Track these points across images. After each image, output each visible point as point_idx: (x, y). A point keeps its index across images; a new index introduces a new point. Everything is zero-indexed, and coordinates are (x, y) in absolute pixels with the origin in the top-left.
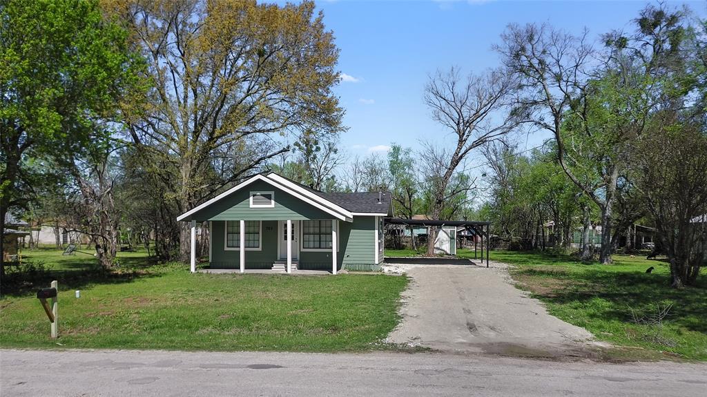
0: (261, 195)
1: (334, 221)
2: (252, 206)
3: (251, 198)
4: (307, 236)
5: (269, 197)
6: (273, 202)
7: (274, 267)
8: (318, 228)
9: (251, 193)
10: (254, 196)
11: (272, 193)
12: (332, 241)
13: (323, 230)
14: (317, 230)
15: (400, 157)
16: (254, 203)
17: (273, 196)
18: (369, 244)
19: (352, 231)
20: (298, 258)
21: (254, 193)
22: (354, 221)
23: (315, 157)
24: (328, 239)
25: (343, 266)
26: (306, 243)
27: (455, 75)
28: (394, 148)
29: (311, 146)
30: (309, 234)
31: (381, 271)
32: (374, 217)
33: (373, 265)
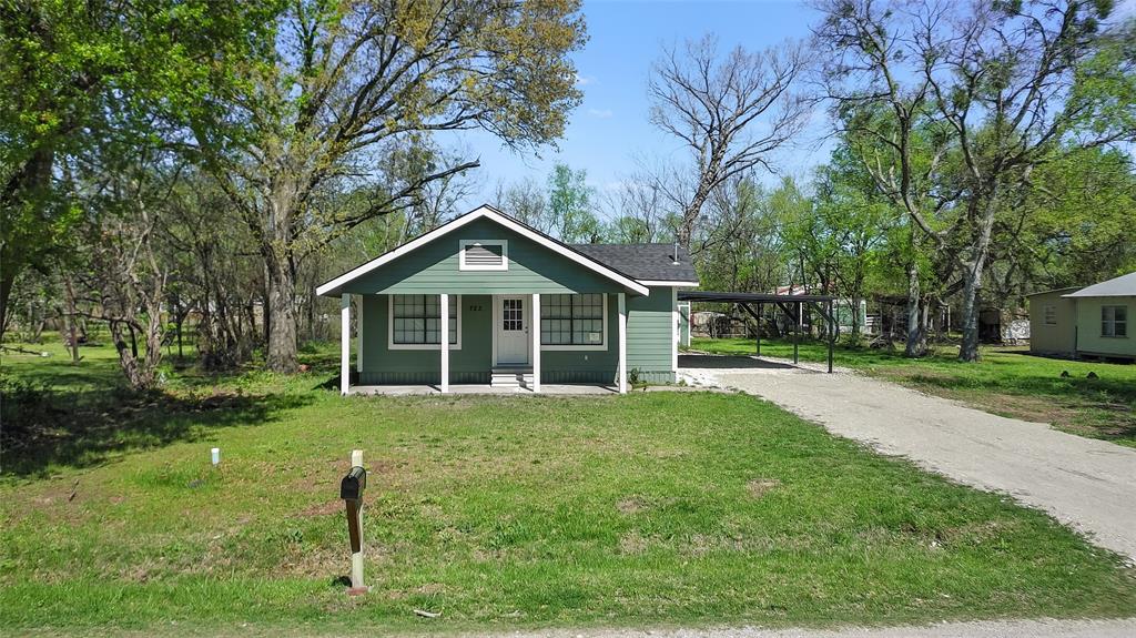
0: (483, 247)
1: (621, 295)
2: (463, 266)
3: (462, 253)
4: (546, 322)
5: (497, 251)
6: (505, 259)
7: (494, 380)
8: (568, 309)
9: (463, 243)
10: (468, 248)
11: (504, 244)
14: (568, 312)
16: (468, 261)
17: (505, 250)
18: (662, 336)
21: (469, 242)
24: (587, 327)
26: (545, 335)
28: (559, 170)
30: (552, 318)
31: (682, 383)
32: (670, 287)
33: (668, 372)
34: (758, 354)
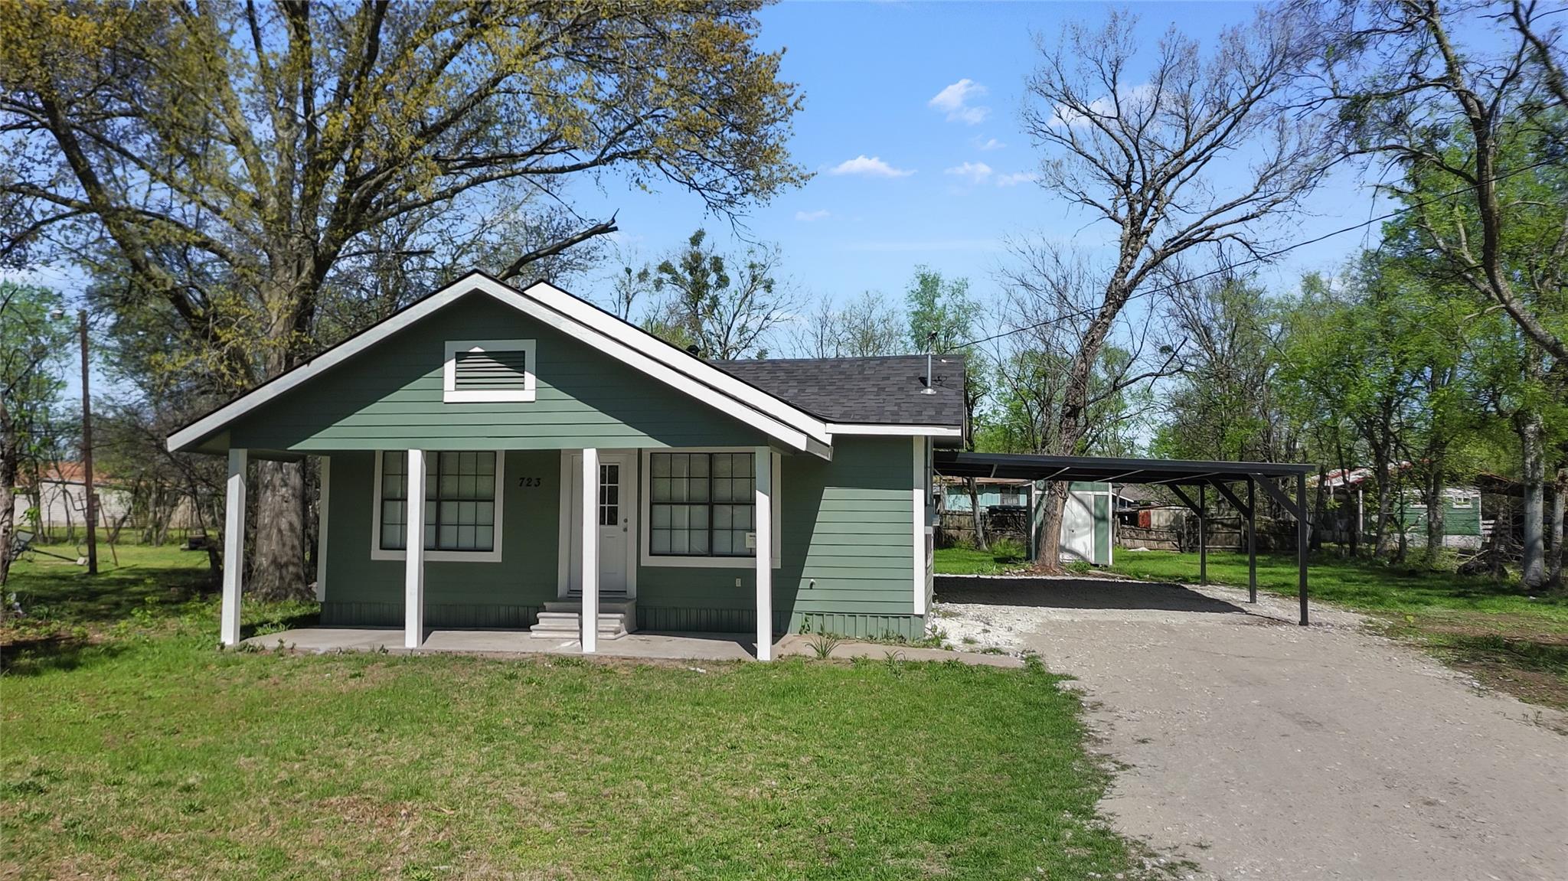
0: (488, 355)
1: (762, 454)
2: (451, 395)
3: (450, 367)
4: (662, 511)
5: (515, 362)
6: (530, 379)
7: (542, 623)
8: (705, 483)
9: (451, 347)
10: (460, 356)
11: (529, 347)
12: (752, 529)
13: (723, 490)
14: (700, 489)
15: (939, 302)
16: (461, 384)
17: (530, 359)
18: (893, 540)
19: (828, 492)
20: (632, 589)
21: (461, 346)
22: (834, 456)
23: (715, 301)
24: (741, 520)
25: (796, 621)
26: (662, 537)
27: (1120, 39)
28: (924, 280)
29: (705, 273)
30: (672, 502)
31: (937, 640)
32: (909, 440)
33: (907, 617)
34: (1203, 580)
